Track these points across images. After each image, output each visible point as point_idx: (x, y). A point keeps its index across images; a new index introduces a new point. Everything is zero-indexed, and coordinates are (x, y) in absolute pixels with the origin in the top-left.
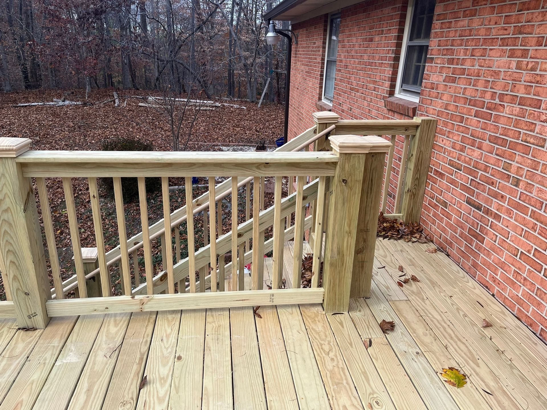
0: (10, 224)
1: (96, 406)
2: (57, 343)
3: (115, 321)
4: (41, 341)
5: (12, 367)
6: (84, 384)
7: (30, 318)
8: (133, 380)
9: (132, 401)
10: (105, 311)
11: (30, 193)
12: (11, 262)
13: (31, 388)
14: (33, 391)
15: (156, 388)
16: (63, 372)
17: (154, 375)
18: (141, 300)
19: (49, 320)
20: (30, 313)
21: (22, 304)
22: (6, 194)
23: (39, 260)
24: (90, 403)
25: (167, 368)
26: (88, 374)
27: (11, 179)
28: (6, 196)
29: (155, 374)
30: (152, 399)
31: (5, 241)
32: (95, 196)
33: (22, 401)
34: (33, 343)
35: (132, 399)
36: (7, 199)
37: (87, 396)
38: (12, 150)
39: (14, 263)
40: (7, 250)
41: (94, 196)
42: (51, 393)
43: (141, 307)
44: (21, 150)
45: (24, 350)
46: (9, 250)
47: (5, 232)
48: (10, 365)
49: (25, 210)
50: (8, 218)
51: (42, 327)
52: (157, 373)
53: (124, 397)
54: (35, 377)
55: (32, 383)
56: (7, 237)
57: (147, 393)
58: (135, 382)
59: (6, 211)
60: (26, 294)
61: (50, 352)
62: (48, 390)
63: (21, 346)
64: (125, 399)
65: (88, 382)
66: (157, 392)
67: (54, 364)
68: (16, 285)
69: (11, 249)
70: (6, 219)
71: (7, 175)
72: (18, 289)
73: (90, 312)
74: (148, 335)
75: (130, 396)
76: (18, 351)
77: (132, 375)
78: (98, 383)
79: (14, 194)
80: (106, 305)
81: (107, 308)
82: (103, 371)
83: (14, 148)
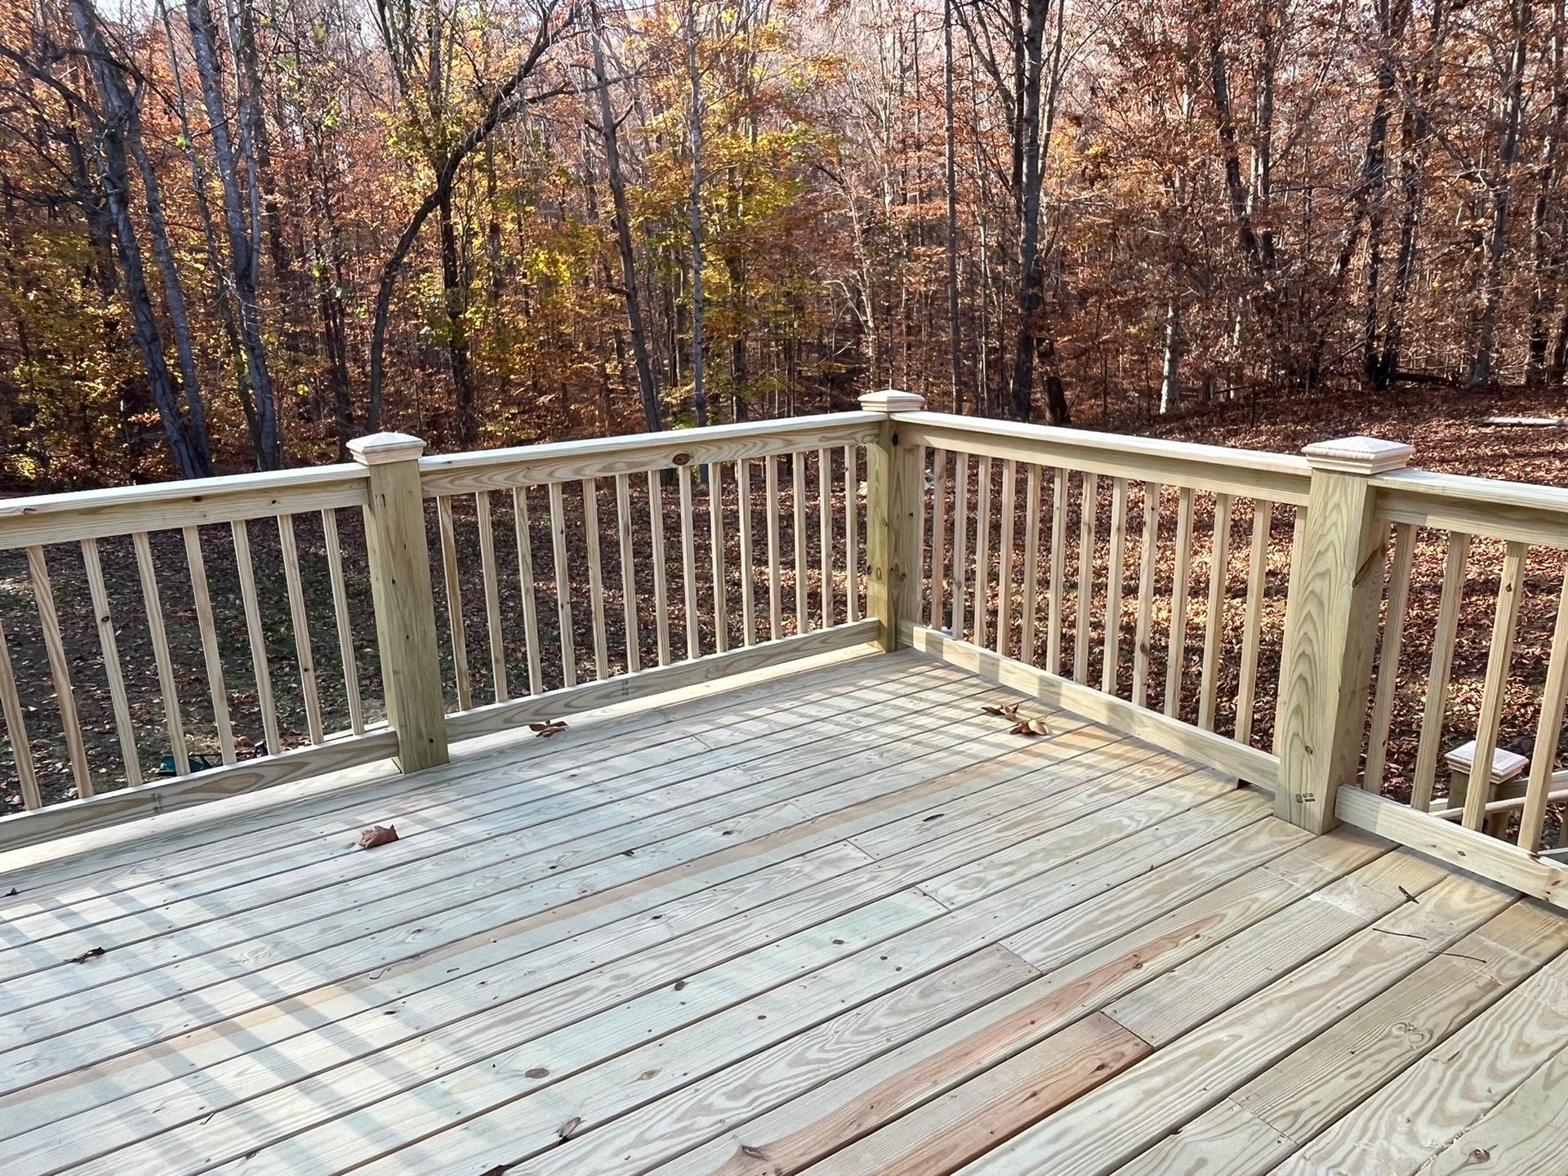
0: (1321, 603)
1: (1349, 999)
2: (1330, 866)
3: (1473, 892)
4: (1303, 850)
5: (1234, 863)
6: (1347, 953)
7: (1300, 801)
8: (1451, 1005)
9: (1427, 1036)
10: (1455, 857)
11: (1379, 553)
12: (1301, 676)
13: (1249, 908)
14: (1250, 912)
15: (1498, 1050)
16: (1317, 914)
17: (1507, 1027)
18: (1554, 871)
19: (1336, 826)
20: (1303, 792)
21: (1294, 767)
22: (1332, 543)
23: (1354, 692)
24: (1341, 987)
25: (1549, 1035)
26: (1361, 944)
27: (1349, 515)
28: (1331, 548)
29: (1511, 1027)
30: (1475, 1060)
31: (1302, 633)
32: (1513, 587)
33: (1225, 915)
34: (1287, 847)
35: (1431, 1033)
36: (1331, 554)
37: (1341, 975)
38: (1367, 461)
39: (1305, 680)
40: (1299, 652)
41: (1509, 588)
42: (1279, 932)
43: (1548, 888)
44: (1383, 465)
45: (1265, 848)
46: (1304, 653)
47: (1309, 614)
48: (1233, 858)
49: (1356, 583)
50: (1322, 590)
51: (1316, 830)
52: (1516, 1029)
53: (1414, 1018)
54: (1265, 895)
55: (1255, 900)
56: (1308, 627)
57: (1470, 1046)
58: (1453, 1012)
59: (1322, 575)
60: (1307, 748)
61: (1310, 875)
62: (1275, 924)
63: (1264, 840)
64: (1415, 1024)
65: (1355, 955)
66: (1496, 1057)
67: (1308, 895)
68: (1295, 725)
69: (1308, 651)
70: (1318, 591)
71: (1344, 509)
72: (1296, 735)
73: (1422, 845)
74: (1537, 955)
75: (1429, 1025)
76: (1254, 845)
77: (1455, 997)
78: (1373, 968)
79: (1346, 545)
80: (1462, 845)
81: (1462, 854)
82: (1396, 954)
83: (1372, 457)
